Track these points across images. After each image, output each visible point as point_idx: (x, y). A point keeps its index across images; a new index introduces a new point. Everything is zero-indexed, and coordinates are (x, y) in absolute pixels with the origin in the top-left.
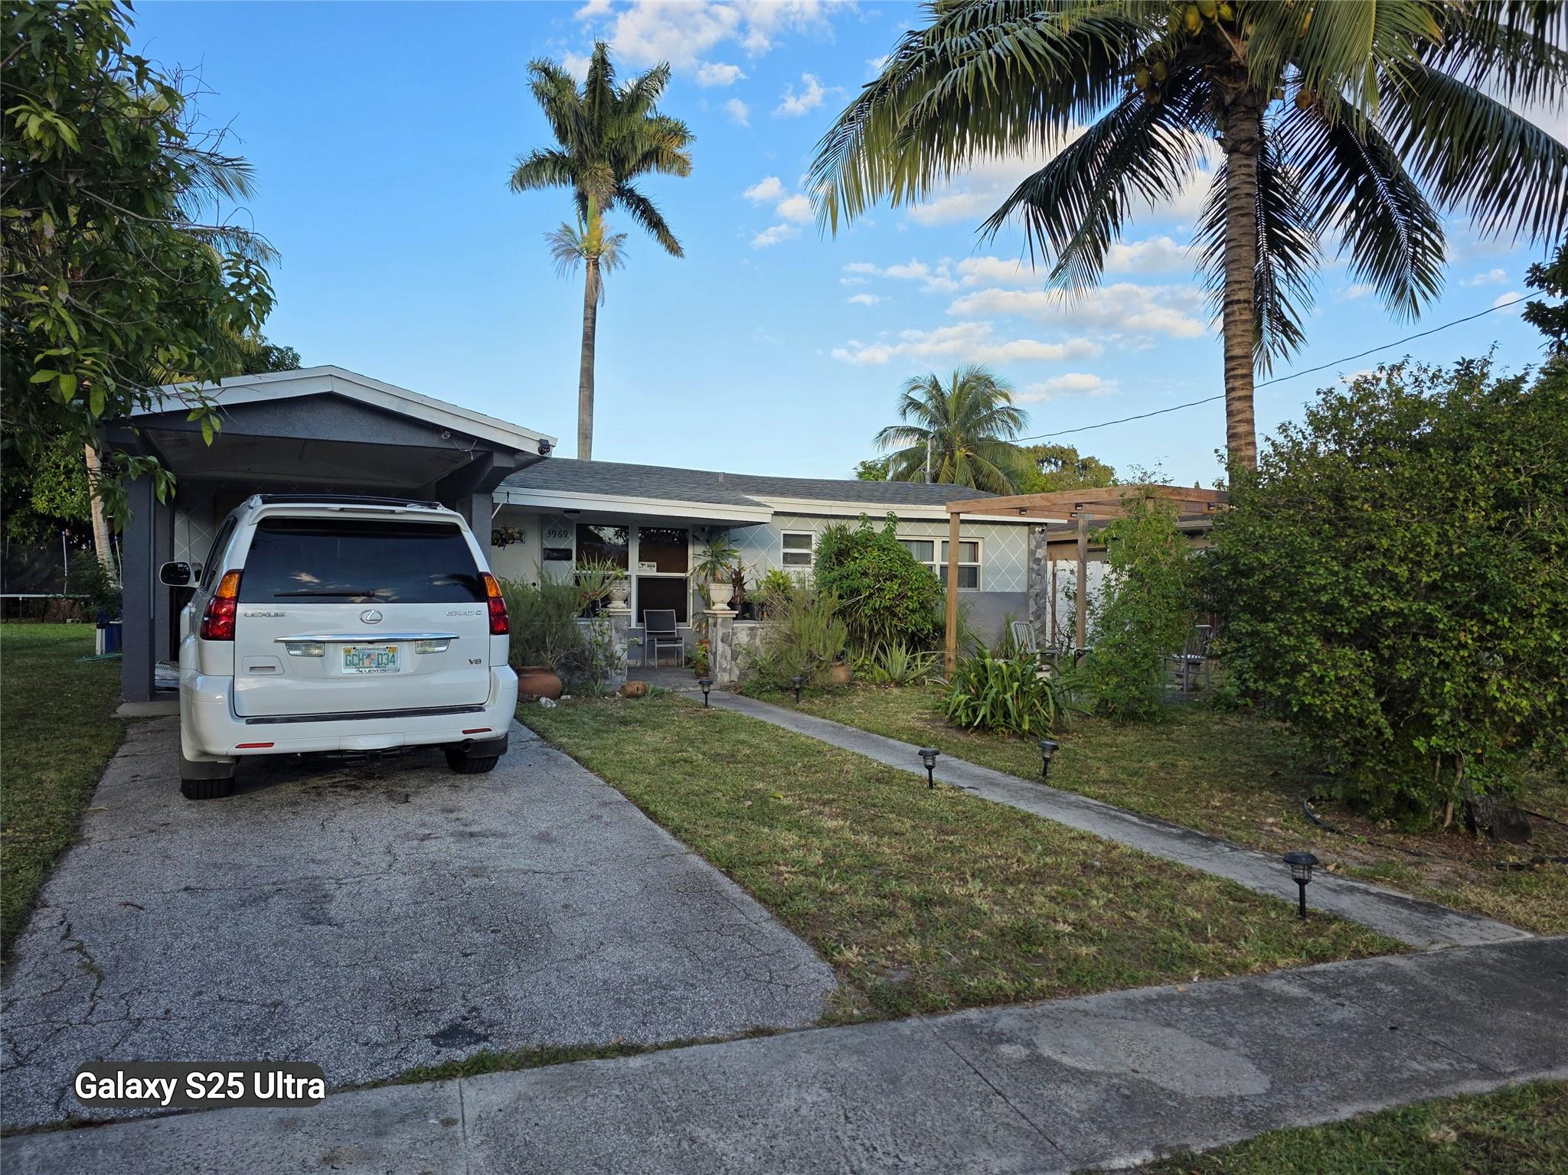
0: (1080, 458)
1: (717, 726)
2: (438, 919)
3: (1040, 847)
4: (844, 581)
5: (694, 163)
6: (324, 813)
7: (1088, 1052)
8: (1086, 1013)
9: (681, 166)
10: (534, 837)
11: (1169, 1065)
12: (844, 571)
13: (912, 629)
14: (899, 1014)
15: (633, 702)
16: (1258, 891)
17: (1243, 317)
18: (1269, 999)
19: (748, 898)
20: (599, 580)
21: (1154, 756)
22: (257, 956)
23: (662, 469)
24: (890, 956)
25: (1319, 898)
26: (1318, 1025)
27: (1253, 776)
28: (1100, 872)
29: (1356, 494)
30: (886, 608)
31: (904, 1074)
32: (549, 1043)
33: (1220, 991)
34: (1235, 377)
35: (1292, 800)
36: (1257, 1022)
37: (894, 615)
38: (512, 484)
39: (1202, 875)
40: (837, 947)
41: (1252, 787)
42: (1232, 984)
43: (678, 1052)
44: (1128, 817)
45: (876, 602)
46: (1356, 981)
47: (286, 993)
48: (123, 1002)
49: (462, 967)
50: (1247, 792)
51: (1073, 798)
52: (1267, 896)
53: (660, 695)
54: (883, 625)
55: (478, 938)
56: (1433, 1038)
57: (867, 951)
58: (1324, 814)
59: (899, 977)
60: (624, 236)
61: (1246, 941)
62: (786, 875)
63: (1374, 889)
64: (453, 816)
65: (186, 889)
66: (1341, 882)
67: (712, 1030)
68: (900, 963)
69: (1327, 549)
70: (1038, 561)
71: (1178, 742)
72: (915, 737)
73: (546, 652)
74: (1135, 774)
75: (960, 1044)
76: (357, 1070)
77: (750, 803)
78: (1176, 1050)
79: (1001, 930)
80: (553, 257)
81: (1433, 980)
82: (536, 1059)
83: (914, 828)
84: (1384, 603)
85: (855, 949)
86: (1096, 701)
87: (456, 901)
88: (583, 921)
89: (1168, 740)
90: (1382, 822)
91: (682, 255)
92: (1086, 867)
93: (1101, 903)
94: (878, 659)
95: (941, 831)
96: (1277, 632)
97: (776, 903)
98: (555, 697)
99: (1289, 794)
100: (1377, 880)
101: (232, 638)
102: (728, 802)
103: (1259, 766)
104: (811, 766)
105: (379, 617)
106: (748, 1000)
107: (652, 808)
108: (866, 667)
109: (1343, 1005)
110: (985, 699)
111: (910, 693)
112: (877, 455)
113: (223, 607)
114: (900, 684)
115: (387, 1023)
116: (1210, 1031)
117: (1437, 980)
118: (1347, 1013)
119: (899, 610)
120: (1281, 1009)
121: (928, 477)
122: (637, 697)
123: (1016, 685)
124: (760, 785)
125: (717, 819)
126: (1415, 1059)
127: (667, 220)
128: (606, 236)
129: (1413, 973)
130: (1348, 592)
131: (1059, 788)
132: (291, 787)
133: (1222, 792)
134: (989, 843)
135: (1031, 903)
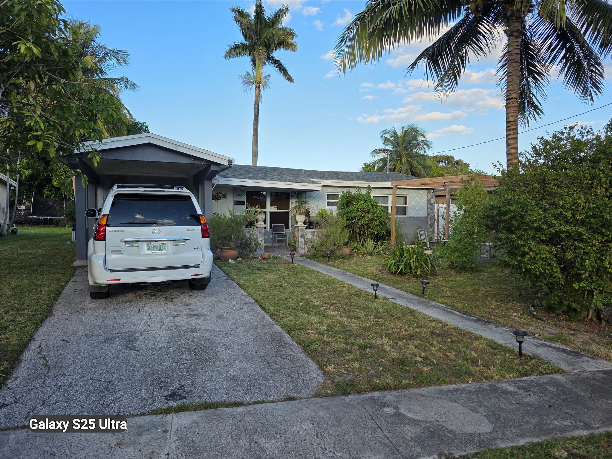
0: (455, 160)
1: (295, 271)
2: (175, 349)
3: (415, 324)
4: (349, 213)
5: (298, 46)
6: (141, 305)
7: (419, 412)
8: (422, 395)
9: (293, 47)
10: (217, 316)
11: (452, 419)
12: (348, 210)
13: (376, 232)
14: (346, 393)
15: (264, 261)
16: (503, 345)
17: (514, 105)
18: (499, 391)
19: (295, 343)
20: (253, 213)
21: (471, 286)
22: (107, 362)
23: (281, 168)
24: (346, 369)
25: (529, 348)
26: (518, 404)
27: (510, 295)
28: (438, 336)
29: (550, 182)
30: (366, 224)
31: (344, 418)
32: (208, 401)
33: (480, 388)
34: (510, 130)
35: (526, 306)
36: (492, 401)
37: (369, 227)
38: (220, 176)
39: (481, 338)
40: (326, 364)
41: (509, 300)
42: (485, 384)
43: (257, 406)
44: (455, 312)
45: (362, 222)
46: (538, 385)
47: (115, 377)
48: (56, 379)
49: (181, 368)
50: (507, 302)
51: (434, 303)
52: (506, 347)
53: (275, 258)
54: (365, 231)
55: (189, 357)
56: (566, 411)
57: (337, 366)
58: (537, 312)
59: (349, 378)
60: (270, 76)
61: (494, 367)
62: (311, 334)
63: (553, 345)
64: (188, 307)
65: (85, 335)
66: (540, 342)
67: (272, 397)
68: (350, 372)
69: (538, 204)
70: (431, 204)
71: (482, 280)
72: (374, 277)
73: (232, 242)
74: (461, 293)
75: (368, 407)
76: (136, 409)
77: (302, 304)
78: (456, 412)
79: (393, 359)
80: (242, 85)
81: (571, 385)
82: (202, 407)
83: (365, 315)
84: (561, 227)
85: (333, 366)
86: (450, 263)
87: (183, 342)
88: (230, 351)
89: (478, 279)
90: (562, 316)
91: (293, 82)
92: (433, 333)
93: (436, 349)
94: (363, 244)
95: (377, 317)
96: (516, 239)
97: (305, 345)
98: (235, 259)
99: (525, 303)
100: (555, 341)
101: (105, 240)
102: (294, 303)
103: (514, 291)
104: (329, 289)
105: (159, 232)
106: (288, 386)
107: (264, 305)
108: (358, 248)
109: (530, 395)
110: (402, 262)
111: (375, 258)
112: (371, 160)
113: (101, 228)
114: (371, 254)
115: (149, 391)
116: (472, 405)
117: (573, 385)
118: (532, 399)
119: (371, 225)
120: (503, 396)
121: (388, 170)
122: (266, 259)
123: (415, 256)
124: (307, 297)
125: (288, 310)
126: (556, 420)
127: (287, 68)
128: (263, 76)
129: (563, 382)
130: (546, 222)
131: (429, 299)
132: (131, 295)
133: (496, 302)
134: (395, 323)
135: (407, 348)
